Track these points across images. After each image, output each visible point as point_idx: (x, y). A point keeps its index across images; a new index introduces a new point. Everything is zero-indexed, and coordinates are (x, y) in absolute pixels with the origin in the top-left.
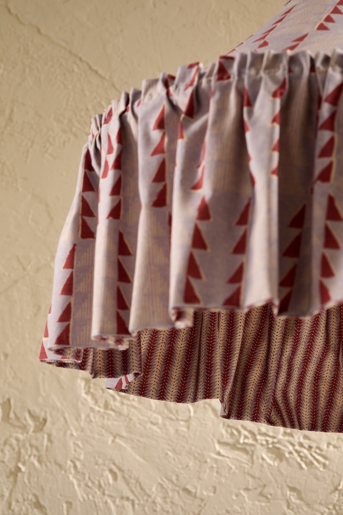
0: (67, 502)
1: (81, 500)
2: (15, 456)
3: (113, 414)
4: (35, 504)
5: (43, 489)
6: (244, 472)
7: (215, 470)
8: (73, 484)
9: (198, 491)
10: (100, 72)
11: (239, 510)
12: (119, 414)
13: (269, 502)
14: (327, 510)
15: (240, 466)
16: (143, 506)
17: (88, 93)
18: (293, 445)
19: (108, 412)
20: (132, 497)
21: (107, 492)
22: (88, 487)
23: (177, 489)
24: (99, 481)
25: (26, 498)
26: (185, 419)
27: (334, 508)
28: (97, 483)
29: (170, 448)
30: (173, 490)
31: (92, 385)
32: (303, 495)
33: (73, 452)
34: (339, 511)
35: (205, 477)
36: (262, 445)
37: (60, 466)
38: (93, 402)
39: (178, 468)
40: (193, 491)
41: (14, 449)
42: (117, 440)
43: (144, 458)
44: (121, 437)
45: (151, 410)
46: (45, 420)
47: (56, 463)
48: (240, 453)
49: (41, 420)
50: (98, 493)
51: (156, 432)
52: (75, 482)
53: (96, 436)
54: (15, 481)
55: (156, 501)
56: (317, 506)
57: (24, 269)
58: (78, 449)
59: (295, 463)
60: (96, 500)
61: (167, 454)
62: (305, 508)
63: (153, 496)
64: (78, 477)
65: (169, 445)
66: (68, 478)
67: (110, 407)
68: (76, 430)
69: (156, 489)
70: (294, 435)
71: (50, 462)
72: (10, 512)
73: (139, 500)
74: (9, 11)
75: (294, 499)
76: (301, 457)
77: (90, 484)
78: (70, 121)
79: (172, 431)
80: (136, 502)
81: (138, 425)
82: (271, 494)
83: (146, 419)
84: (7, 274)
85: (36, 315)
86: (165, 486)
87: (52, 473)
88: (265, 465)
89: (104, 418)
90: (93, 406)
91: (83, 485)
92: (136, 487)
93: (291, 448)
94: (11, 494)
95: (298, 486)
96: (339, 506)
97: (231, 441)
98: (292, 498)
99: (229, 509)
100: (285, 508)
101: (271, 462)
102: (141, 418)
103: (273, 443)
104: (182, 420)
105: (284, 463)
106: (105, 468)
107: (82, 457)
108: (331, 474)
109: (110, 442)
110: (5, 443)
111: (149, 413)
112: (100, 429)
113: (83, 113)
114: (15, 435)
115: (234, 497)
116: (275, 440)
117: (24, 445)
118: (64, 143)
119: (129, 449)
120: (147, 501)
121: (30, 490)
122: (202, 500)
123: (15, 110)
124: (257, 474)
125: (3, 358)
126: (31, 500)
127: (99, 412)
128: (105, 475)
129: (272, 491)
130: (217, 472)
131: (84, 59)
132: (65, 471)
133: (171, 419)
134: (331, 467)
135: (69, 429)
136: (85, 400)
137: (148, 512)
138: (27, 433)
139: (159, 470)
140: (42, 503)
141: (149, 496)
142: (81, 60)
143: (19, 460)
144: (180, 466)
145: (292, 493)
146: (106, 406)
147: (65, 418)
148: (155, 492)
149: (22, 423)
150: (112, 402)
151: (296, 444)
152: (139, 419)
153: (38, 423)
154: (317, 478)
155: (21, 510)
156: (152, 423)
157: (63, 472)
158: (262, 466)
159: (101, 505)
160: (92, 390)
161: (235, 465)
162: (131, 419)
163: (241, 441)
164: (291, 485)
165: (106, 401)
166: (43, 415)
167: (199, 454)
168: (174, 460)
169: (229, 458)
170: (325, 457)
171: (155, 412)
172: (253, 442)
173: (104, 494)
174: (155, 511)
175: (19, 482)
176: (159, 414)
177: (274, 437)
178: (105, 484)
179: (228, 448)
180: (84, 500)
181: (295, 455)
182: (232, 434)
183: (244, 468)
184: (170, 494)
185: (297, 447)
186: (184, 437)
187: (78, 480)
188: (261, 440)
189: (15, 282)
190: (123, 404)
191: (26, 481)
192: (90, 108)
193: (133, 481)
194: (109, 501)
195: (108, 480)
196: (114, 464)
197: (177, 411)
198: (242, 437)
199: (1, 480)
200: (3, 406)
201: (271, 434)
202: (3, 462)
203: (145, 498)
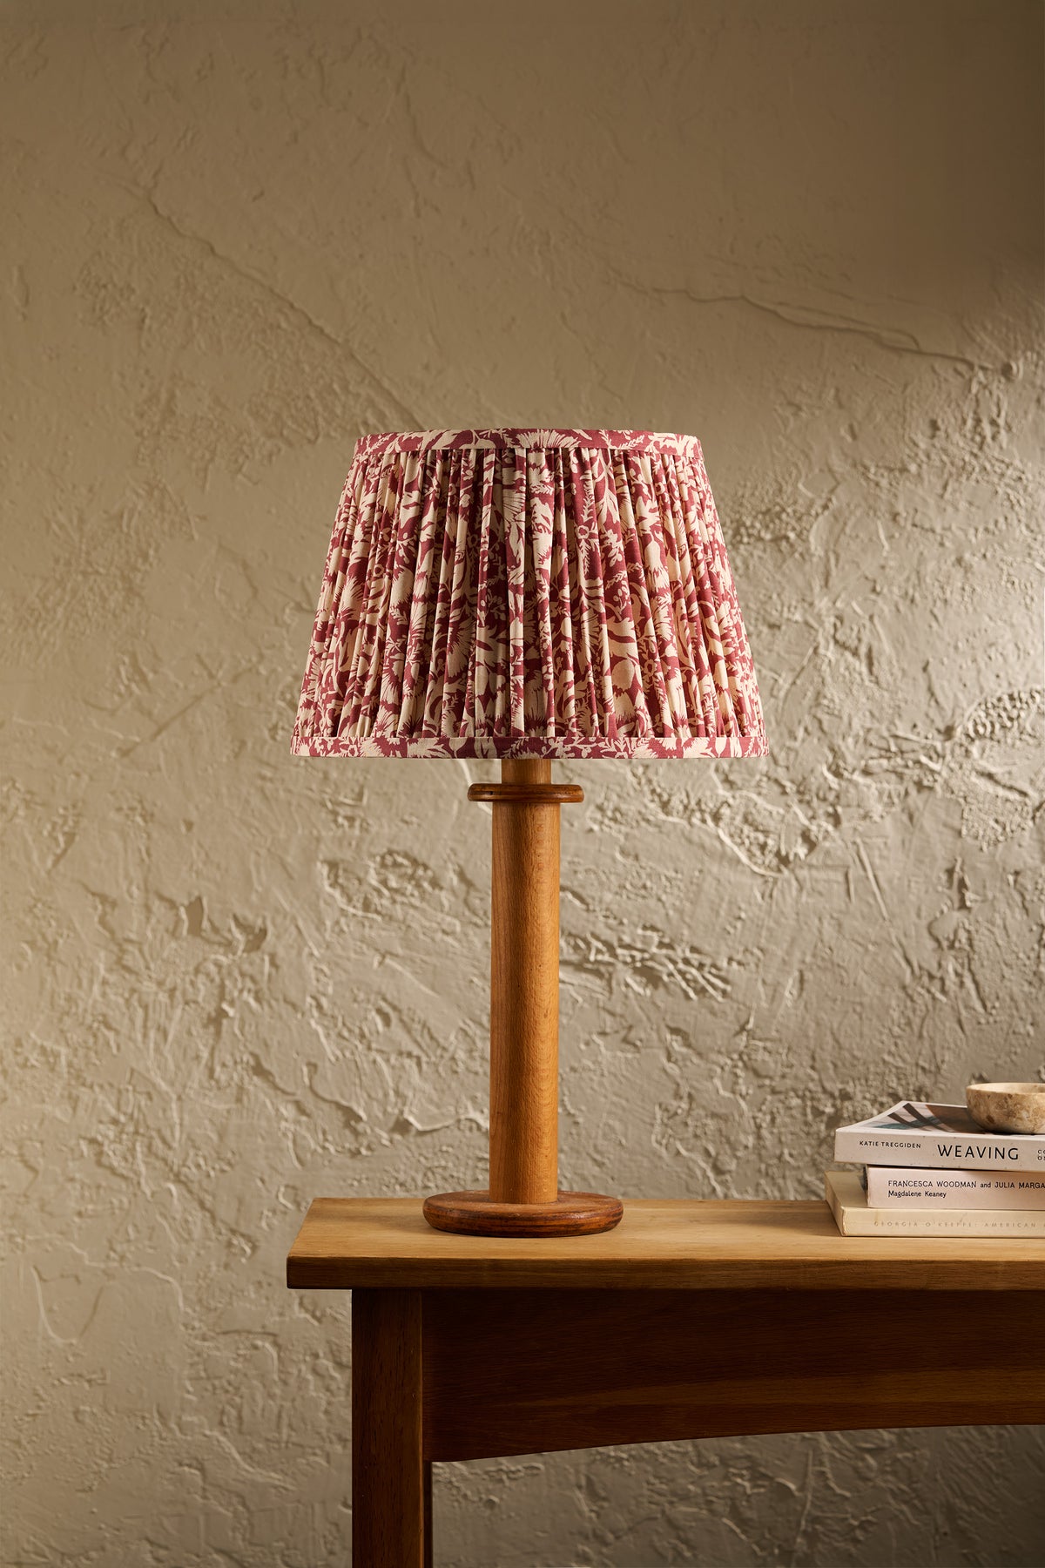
0: (309, 1064)
1: (333, 1059)
2: (216, 992)
3: (379, 918)
4: (253, 1068)
5: (266, 1045)
6: (598, 1007)
8: (316, 1034)
10: (328, 330)
11: (592, 1066)
12: (389, 918)
13: (639, 1052)
14: (729, 1062)
15: (591, 997)
16: (436, 1065)
17: (307, 369)
18: (674, 962)
19: (370, 915)
20: (416, 1051)
21: (374, 1046)
22: (344, 1038)
24: (361, 1029)
25: (238, 1060)
27: (741, 1058)
28: (357, 1031)
29: (476, 971)
31: (341, 872)
32: (692, 1040)
33: (314, 982)
34: (749, 1063)
36: (625, 963)
37: (294, 1006)
38: (345, 900)
41: (212, 981)
42: (388, 961)
43: (433, 989)
44: (395, 956)
45: (442, 911)
46: (264, 932)
48: (590, 977)
49: (257, 931)
50: (360, 1047)
51: (452, 946)
52: (320, 1031)
53: (353, 955)
54: (218, 1033)
55: (457, 1056)
56: (713, 1056)
57: (211, 676)
59: (678, 990)
60: (358, 1059)
61: (472, 981)
62: (695, 1060)
63: (451, 1049)
64: (326, 1023)
65: (474, 966)
66: (309, 1024)
67: (373, 907)
68: (318, 946)
69: (456, 1038)
70: (676, 946)
71: (277, 1000)
72: (213, 1083)
73: (428, 1056)
74: (155, 210)
75: (677, 1046)
76: (687, 981)
77: (346, 1034)
78: (278, 416)
80: (424, 1059)
81: (421, 937)
82: (641, 1040)
83: (435, 925)
84: (181, 685)
85: (237, 756)
86: (470, 1033)
87: (281, 1017)
88: (631, 995)
89: (364, 926)
90: (345, 907)
91: (333, 1036)
92: (422, 1036)
93: (671, 967)
94: (212, 1055)
95: (683, 1027)
96: (749, 1055)
97: (575, 958)
98: (675, 1044)
99: (576, 1065)
100: (664, 1060)
101: (640, 990)
102: (427, 924)
103: (643, 960)
105: (661, 990)
106: (370, 1006)
107: (330, 990)
108: (735, 1006)
109: (376, 964)
110: (197, 971)
111: (440, 915)
112: (359, 943)
113: (300, 404)
114: (213, 957)
115: (583, 1047)
116: (646, 956)
117: (230, 974)
118: (270, 455)
119: (408, 975)
120: (442, 1057)
121: (245, 1046)
123: (178, 393)
124: (619, 1010)
125: (183, 829)
126: (248, 1063)
127: (354, 915)
128: (369, 1017)
129: (643, 1035)
131: (296, 305)
132: (303, 1014)
133: (476, 925)
134: (734, 996)
135: (306, 944)
136: (331, 896)
137: (443, 1074)
138: (234, 954)
139: (459, 1007)
140: (266, 1065)
141: (444, 1049)
142: (292, 306)
143: (222, 998)
145: (674, 1037)
146: (367, 906)
147: (297, 927)
148: (455, 1042)
149: (223, 937)
150: (376, 900)
151: (679, 961)
152: (423, 927)
153: (251, 937)
154: (713, 1013)
155: (232, 1078)
156: (444, 932)
157: (299, 1016)
158: (626, 997)
159: (366, 1065)
160: (341, 881)
161: (582, 996)
162: (409, 927)
163: (592, 958)
164: (673, 1025)
165: (366, 898)
166: (259, 922)
168: (484, 990)
169: (573, 985)
170: (725, 980)
171: (448, 914)
172: (611, 960)
173: (369, 1048)
174: (456, 1072)
175: (224, 1034)
176: (456, 917)
177: (643, 951)
178: (371, 1033)
179: (570, 969)
180: (337, 1059)
181: (679, 977)
182: (576, 948)
183: (598, 1000)
185: (681, 966)
187: (326, 1027)
188: (624, 956)
189: (198, 698)
190: (394, 902)
191: (237, 1032)
192: (313, 395)
193: (417, 1026)
194: (379, 1059)
195: (375, 1025)
196: (385, 1000)
198: (593, 952)
199: (195, 1033)
200: (189, 909)
201: (639, 945)
202: (196, 1002)
203: (439, 1052)
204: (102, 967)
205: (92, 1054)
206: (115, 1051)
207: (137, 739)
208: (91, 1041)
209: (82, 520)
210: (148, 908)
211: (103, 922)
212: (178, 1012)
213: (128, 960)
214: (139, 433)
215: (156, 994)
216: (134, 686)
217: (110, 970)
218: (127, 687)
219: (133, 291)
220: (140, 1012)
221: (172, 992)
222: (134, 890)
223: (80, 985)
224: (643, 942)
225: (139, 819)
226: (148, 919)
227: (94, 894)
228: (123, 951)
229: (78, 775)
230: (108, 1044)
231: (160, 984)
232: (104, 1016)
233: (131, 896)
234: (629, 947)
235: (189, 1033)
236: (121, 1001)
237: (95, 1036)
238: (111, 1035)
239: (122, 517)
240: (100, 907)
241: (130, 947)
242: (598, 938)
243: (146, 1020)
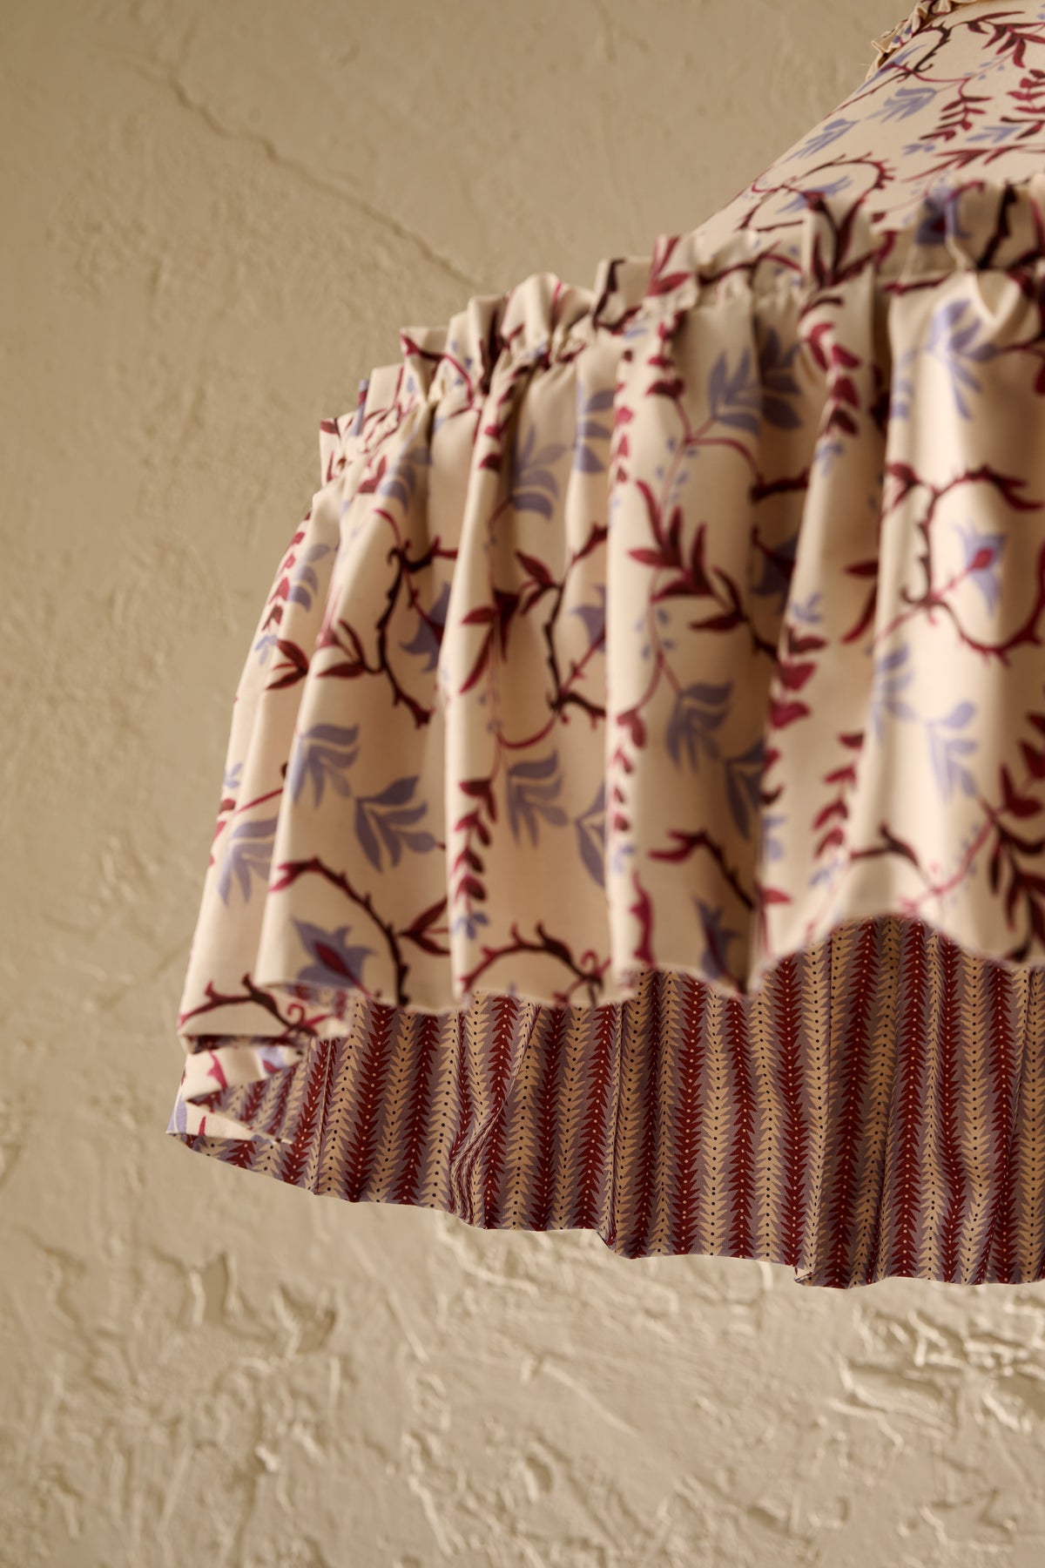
0: (406, 1560)
1: (448, 1550)
2: (248, 1425)
3: (531, 1289)
5: (332, 1523)
6: (932, 1454)
7: (844, 1450)
8: (418, 1503)
9: (796, 1515)
10: (458, 264)
12: (551, 1288)
13: (1011, 1542)
15: (919, 1436)
19: (518, 1283)
20: (597, 1538)
21: (522, 1526)
22: (468, 1511)
23: (732, 1509)
24: (498, 1494)
25: (283, 1550)
26: (747, 1297)
28: (491, 1498)
29: (705, 1387)
30: (720, 1515)
33: (417, 1408)
35: (815, 1470)
36: (982, 1369)
37: (382, 1452)
38: (472, 1256)
39: (733, 1447)
40: (780, 1514)
41: (242, 1405)
42: (549, 1368)
43: (628, 1418)
44: (559, 1358)
45: (645, 1275)
46: (332, 1316)
47: (369, 1443)
48: (917, 1397)
49: (320, 1314)
50: (498, 1528)
51: (663, 1340)
52: (427, 1498)
53: (485, 1358)
54: (251, 1501)
55: (671, 1548)
58: (430, 1399)
60: (492, 1551)
61: (697, 1406)
63: (661, 1533)
64: (436, 1482)
65: (703, 1378)
66: (407, 1486)
67: (521, 1271)
68: (425, 1341)
69: (669, 1512)
71: (351, 1440)
73: (618, 1546)
74: (182, 98)
77: (471, 1503)
79: (709, 1335)
80: (611, 1552)
81: (607, 1322)
82: (1014, 1519)
83: (631, 1301)
86: (696, 1503)
87: (357, 1472)
88: (994, 1431)
89: (504, 1303)
90: (472, 1269)
91: (449, 1504)
92: (608, 1508)
94: (239, 1540)
97: (887, 1360)
101: (1012, 1422)
102: (617, 1298)
103: (1015, 1362)
104: (739, 1302)
106: (515, 1453)
107: (445, 1422)
109: (526, 1374)
110: (218, 1387)
111: (640, 1282)
112: (497, 1336)
114: (244, 1362)
115: (904, 1531)
116: (1022, 1354)
117: (272, 1392)
119: (584, 1395)
120: (643, 1549)
121: (295, 1525)
122: (808, 1541)
123: (210, 390)
124: (971, 1459)
126: (299, 1557)
127: (489, 1284)
128: (514, 1473)
129: (1017, 1509)
130: (850, 1456)
131: (407, 227)
132: (398, 1466)
133: (706, 1299)
135: (404, 1338)
136: (449, 1250)
138: (281, 1355)
139: (675, 1453)
140: (330, 1561)
141: (649, 1534)
142: (397, 230)
143: (258, 1435)
144: (738, 1442)
146: (512, 1266)
147: (389, 1307)
148: (667, 1520)
149: (263, 1326)
150: (527, 1256)
152: (610, 1304)
153: (310, 1325)
156: (649, 1313)
157: (390, 1470)
158: (985, 1433)
159: (506, 1563)
161: (903, 1433)
162: (585, 1304)
163: (920, 1359)
165: (510, 1253)
166: (323, 1299)
167: (791, 1401)
168: (720, 1422)
169: (883, 1411)
171: (656, 1280)
172: (956, 1362)
173: (513, 1531)
175: (260, 1503)
176: (670, 1284)
177: (1017, 1345)
178: (516, 1501)
179: (879, 1381)
180: (456, 1550)
182: (891, 1339)
183: (931, 1441)
184: (712, 1525)
186: (746, 1351)
187: (436, 1492)
188: (980, 1354)
190: (559, 1258)
191: (282, 1499)
193: (599, 1491)
194: (531, 1552)
195: (524, 1486)
196: (541, 1440)
197: (723, 1276)
198: (922, 1348)
199: (210, 1499)
200: (205, 1275)
201: (1008, 1334)
202: (213, 1444)
203: (638, 1539)
204: (58, 1383)
205: (37, 1538)
206: (74, 1530)
207: (127, 978)
208: (36, 1511)
209: (51, 612)
210: (137, 1276)
211: (63, 1302)
212: (183, 1462)
213: (103, 1370)
214: (147, 462)
215: (147, 1429)
216: (127, 891)
217: (71, 1386)
218: (115, 890)
219: (141, 230)
220: (119, 1462)
221: (174, 1424)
222: (117, 1245)
223: (20, 1414)
224: (1016, 1329)
225: (127, 1120)
226: (137, 1294)
227: (50, 1251)
228: (95, 1352)
229: (29, 1044)
230: (62, 1519)
231: (155, 1411)
232: (59, 1468)
233: (108, 1251)
234: (991, 1337)
235: (201, 1500)
236: (88, 1442)
237: (43, 1505)
238: (68, 1503)
239: (111, 602)
240: (58, 1274)
241: (106, 1346)
242: (929, 1321)
243: (129, 1474)
